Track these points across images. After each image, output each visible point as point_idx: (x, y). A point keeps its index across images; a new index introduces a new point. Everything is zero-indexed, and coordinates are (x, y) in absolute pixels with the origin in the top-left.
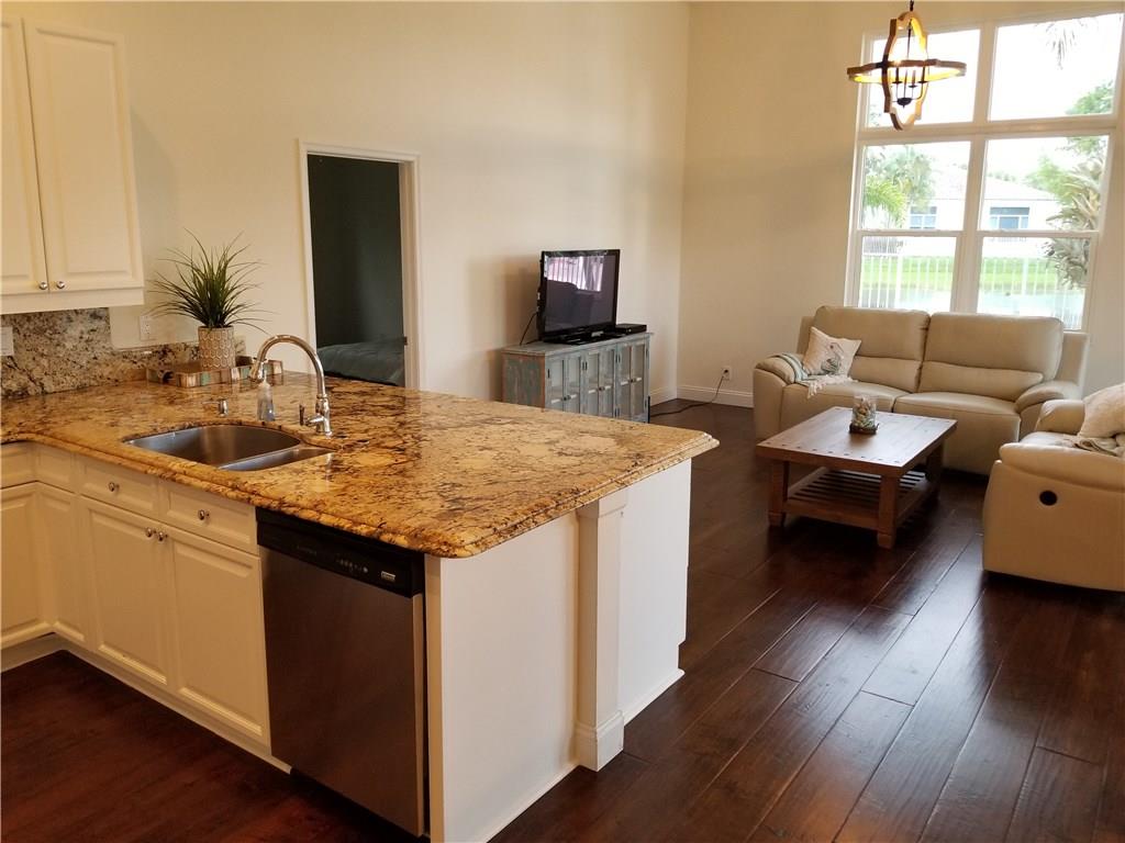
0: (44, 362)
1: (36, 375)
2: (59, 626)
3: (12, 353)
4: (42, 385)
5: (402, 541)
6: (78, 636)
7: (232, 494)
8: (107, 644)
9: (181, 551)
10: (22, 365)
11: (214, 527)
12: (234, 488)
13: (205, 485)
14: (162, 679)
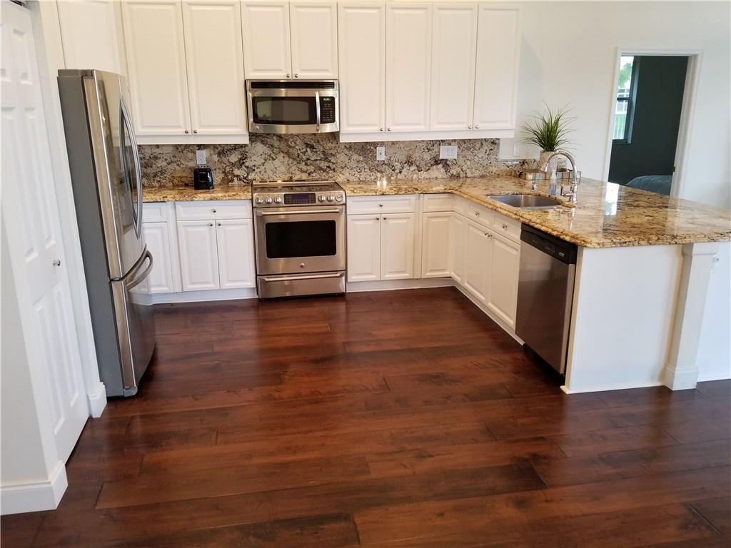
0: (468, 163)
1: (464, 168)
2: (453, 275)
3: (456, 158)
4: (466, 173)
5: (567, 239)
6: (458, 279)
7: (514, 216)
8: (468, 283)
9: (497, 243)
10: (459, 163)
11: (507, 232)
12: (516, 214)
13: (506, 212)
14: (484, 299)
